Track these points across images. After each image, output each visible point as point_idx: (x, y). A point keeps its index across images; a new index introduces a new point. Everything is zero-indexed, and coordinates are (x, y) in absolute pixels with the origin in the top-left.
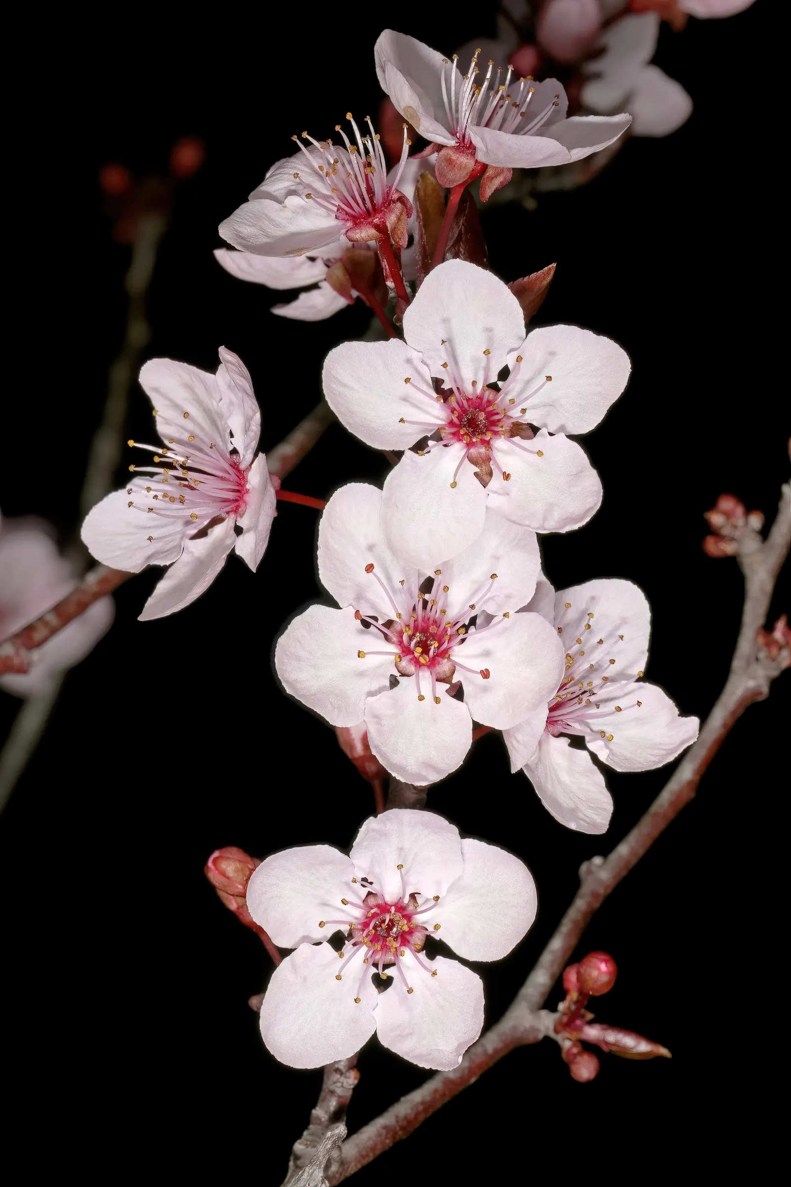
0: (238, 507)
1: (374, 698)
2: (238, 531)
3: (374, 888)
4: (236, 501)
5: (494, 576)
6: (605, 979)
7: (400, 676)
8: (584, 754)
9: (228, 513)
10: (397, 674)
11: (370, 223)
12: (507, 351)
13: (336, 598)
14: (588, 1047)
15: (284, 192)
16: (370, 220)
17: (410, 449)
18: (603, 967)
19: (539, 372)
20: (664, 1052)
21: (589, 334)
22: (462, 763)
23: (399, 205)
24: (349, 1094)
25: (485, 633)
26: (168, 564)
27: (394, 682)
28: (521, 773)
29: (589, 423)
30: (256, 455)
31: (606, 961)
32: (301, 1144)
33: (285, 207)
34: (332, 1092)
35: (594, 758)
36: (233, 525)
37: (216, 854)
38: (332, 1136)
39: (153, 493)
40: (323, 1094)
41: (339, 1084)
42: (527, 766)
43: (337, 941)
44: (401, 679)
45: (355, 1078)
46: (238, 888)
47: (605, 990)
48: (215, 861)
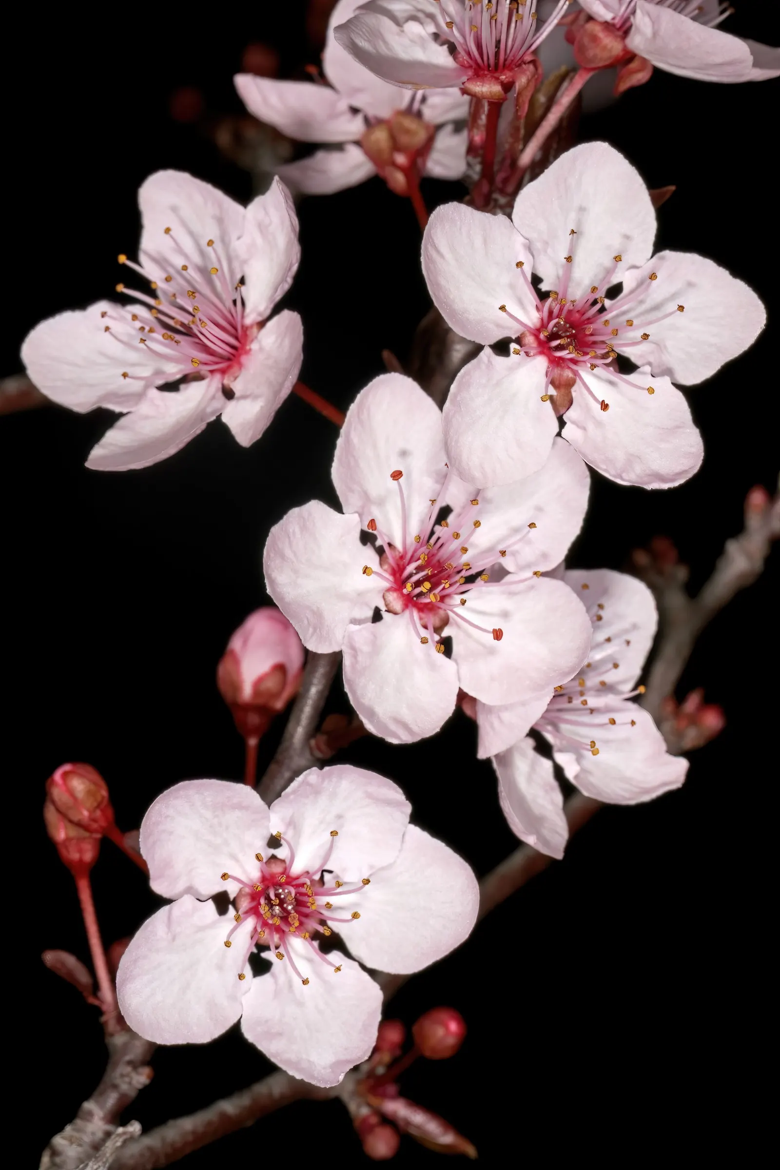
0: (229, 367)
1: (357, 627)
2: (229, 394)
3: (281, 853)
4: (229, 359)
5: (532, 525)
6: (451, 1041)
7: (386, 611)
8: (547, 764)
9: (212, 372)
10: (383, 608)
11: (497, 79)
12: (628, 266)
13: (342, 499)
14: (388, 1121)
15: (405, 15)
16: (496, 75)
17: (491, 347)
18: (453, 1026)
19: (673, 297)
20: (471, 1151)
21: (723, 274)
22: (438, 730)
23: (531, 67)
24: (133, 1094)
25: (494, 588)
26: (125, 411)
27: (377, 616)
28: (488, 761)
29: (697, 376)
30: (277, 309)
31: (459, 1023)
32: (63, 1138)
33: (403, 31)
34: (115, 1087)
35: (559, 772)
36: (220, 386)
37: (67, 767)
38: (124, 1133)
39: (138, 324)
40: (102, 1087)
41: (127, 1079)
42: (497, 756)
43: (222, 902)
44: (385, 615)
45: (148, 1077)
46: (82, 814)
47: (447, 1054)
48: (65, 775)
